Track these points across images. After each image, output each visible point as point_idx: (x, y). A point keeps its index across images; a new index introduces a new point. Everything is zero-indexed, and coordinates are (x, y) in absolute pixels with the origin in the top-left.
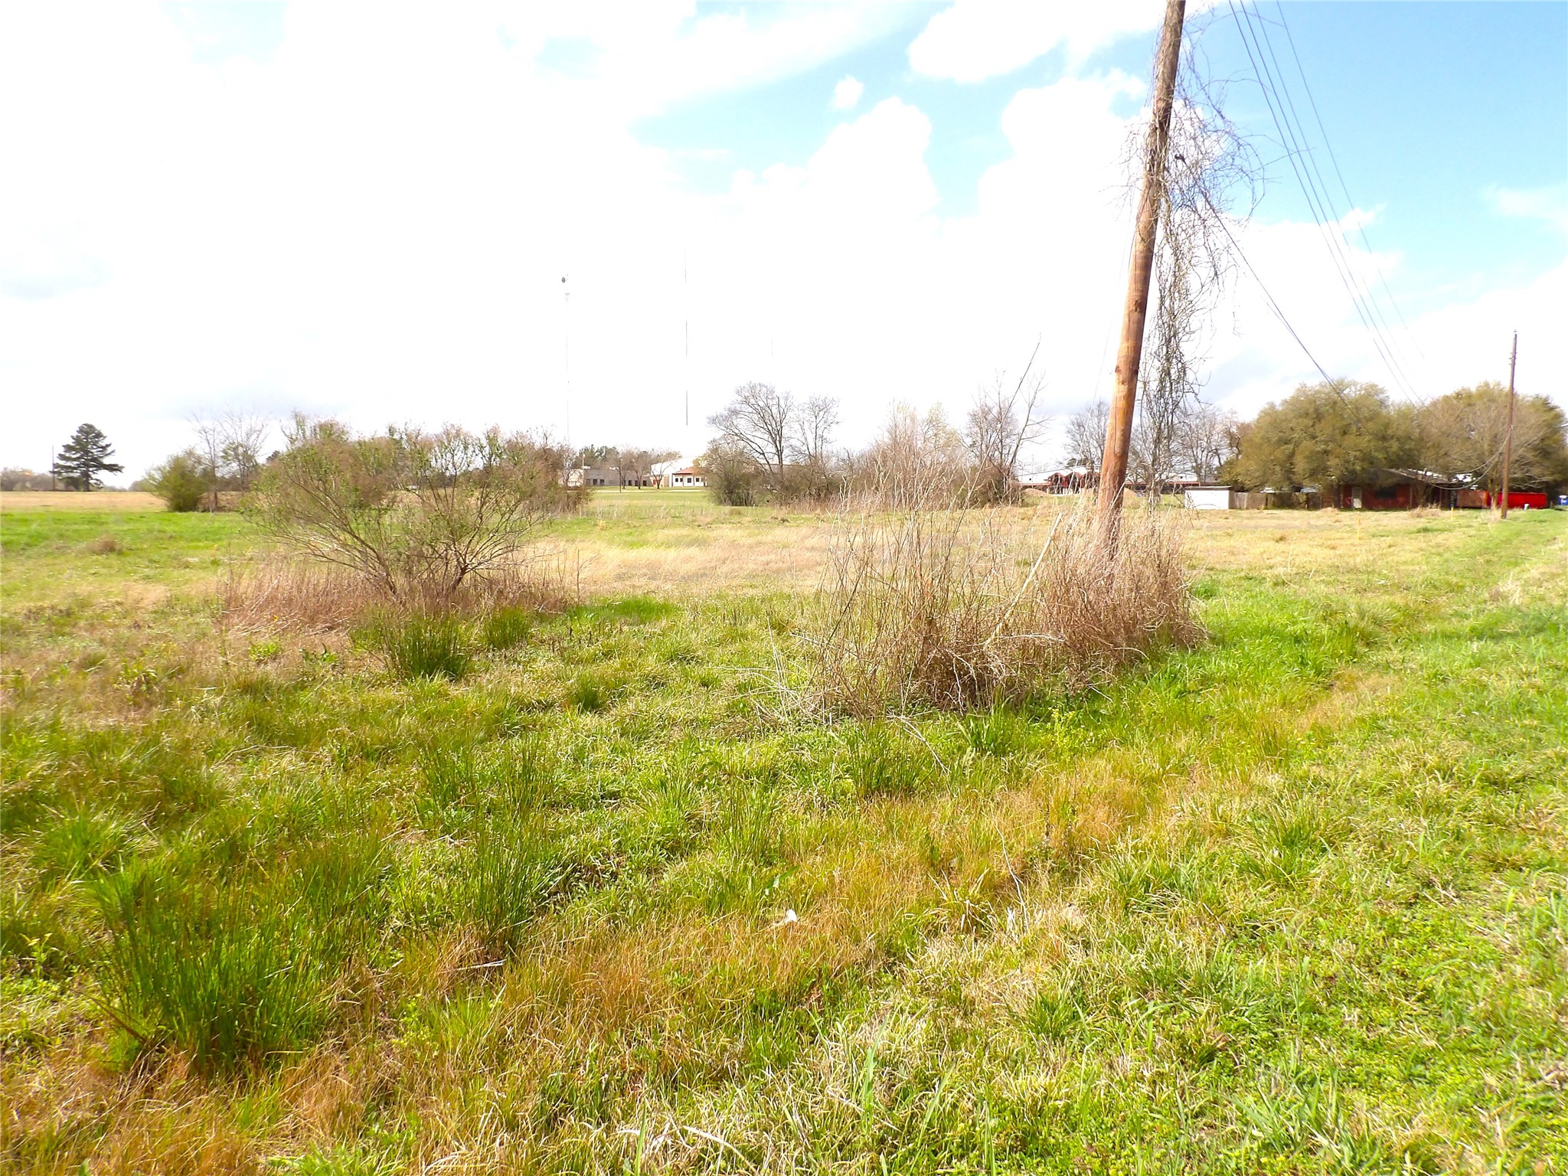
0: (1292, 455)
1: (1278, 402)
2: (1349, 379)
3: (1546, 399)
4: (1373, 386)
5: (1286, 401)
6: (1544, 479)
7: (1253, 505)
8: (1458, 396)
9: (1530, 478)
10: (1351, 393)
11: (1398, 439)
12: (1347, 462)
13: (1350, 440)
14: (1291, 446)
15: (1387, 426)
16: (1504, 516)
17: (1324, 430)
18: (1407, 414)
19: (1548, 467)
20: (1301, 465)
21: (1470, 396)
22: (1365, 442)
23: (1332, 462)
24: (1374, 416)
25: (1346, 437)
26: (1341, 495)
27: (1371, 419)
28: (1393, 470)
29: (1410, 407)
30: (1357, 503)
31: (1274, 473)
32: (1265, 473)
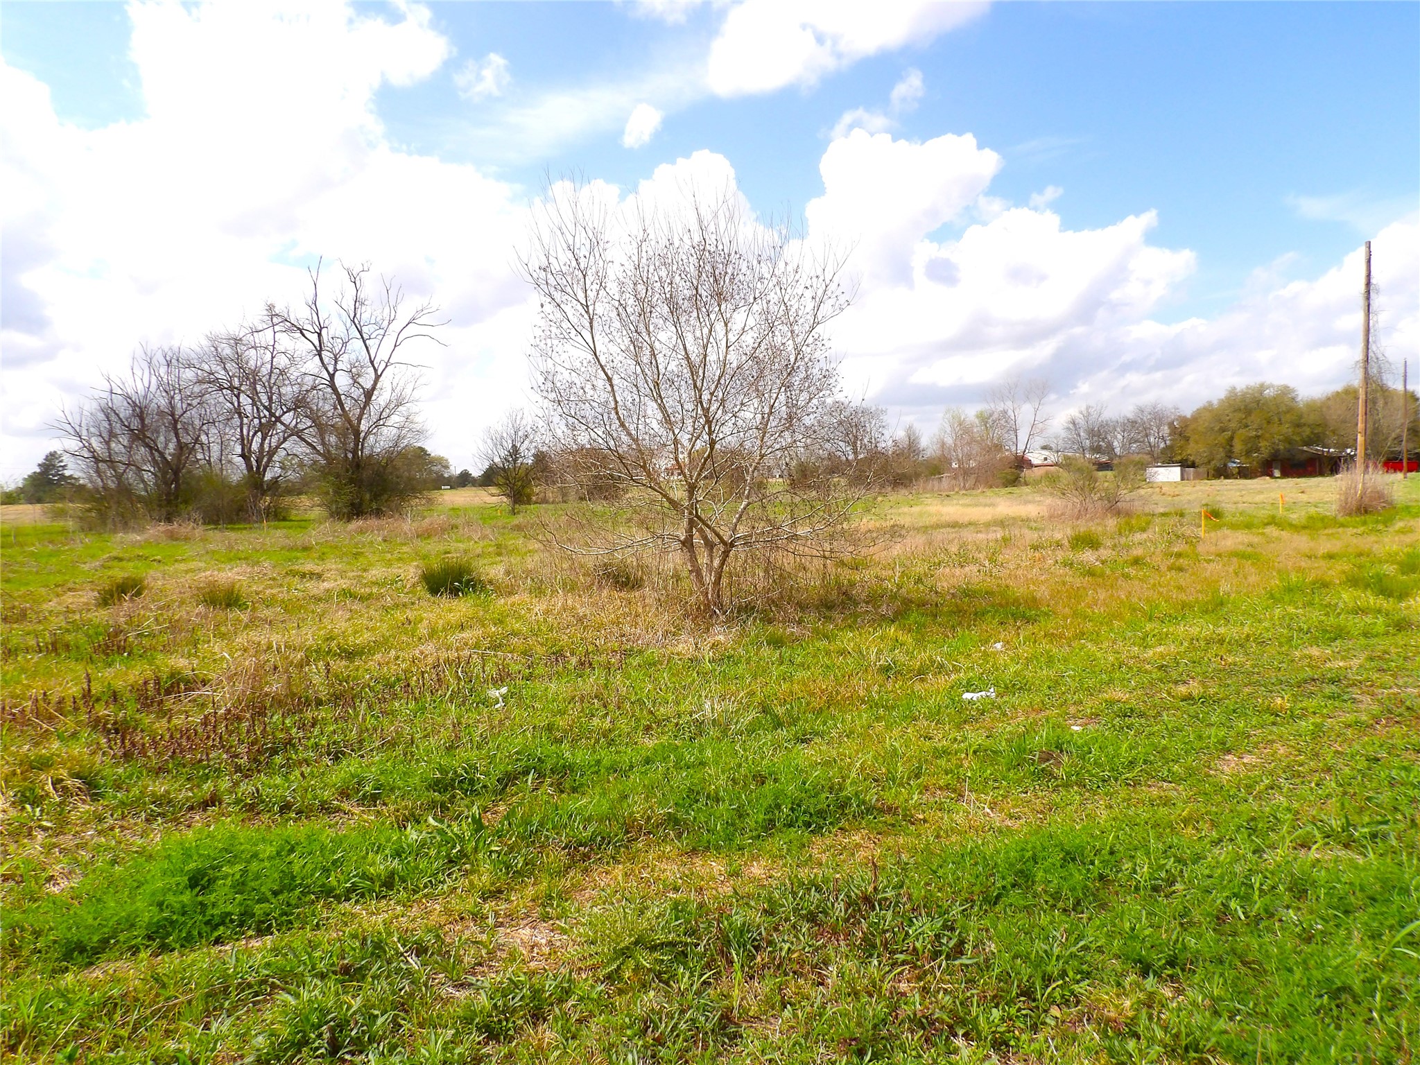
0: (1232, 438)
1: (1214, 400)
2: (1268, 382)
4: (1286, 387)
7: (1198, 477)
10: (1270, 393)
11: (1309, 426)
12: (1274, 443)
13: (1274, 428)
14: (1230, 433)
15: (1301, 417)
16: (1405, 478)
17: (1255, 420)
18: (1313, 406)
20: (1238, 446)
22: (1286, 429)
23: (1263, 444)
24: (1290, 410)
25: (1271, 425)
26: (1266, 469)
27: (1288, 412)
28: (1305, 448)
29: (1314, 401)
30: (1277, 473)
32: (1211, 453)
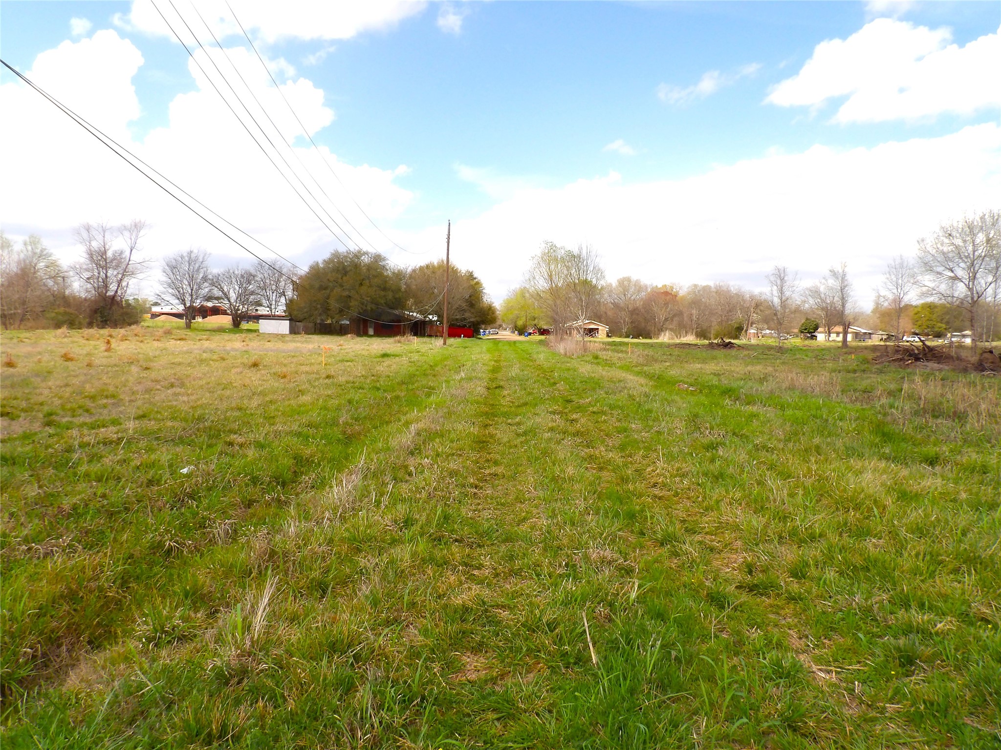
0: (328, 297)
1: (320, 261)
2: (365, 250)
3: (472, 273)
4: (379, 256)
5: (324, 261)
6: (472, 320)
7: (306, 331)
8: (428, 266)
9: (465, 319)
10: (365, 259)
11: (392, 291)
12: (363, 304)
13: (363, 290)
14: (327, 291)
15: (386, 282)
16: (445, 343)
17: (349, 282)
18: (399, 275)
19: (473, 313)
20: (334, 304)
21: (433, 266)
22: (373, 291)
23: (353, 303)
24: (379, 275)
25: (362, 287)
26: (361, 326)
27: (377, 277)
28: (390, 310)
30: (371, 331)
31: (316, 310)
32: (311, 309)
